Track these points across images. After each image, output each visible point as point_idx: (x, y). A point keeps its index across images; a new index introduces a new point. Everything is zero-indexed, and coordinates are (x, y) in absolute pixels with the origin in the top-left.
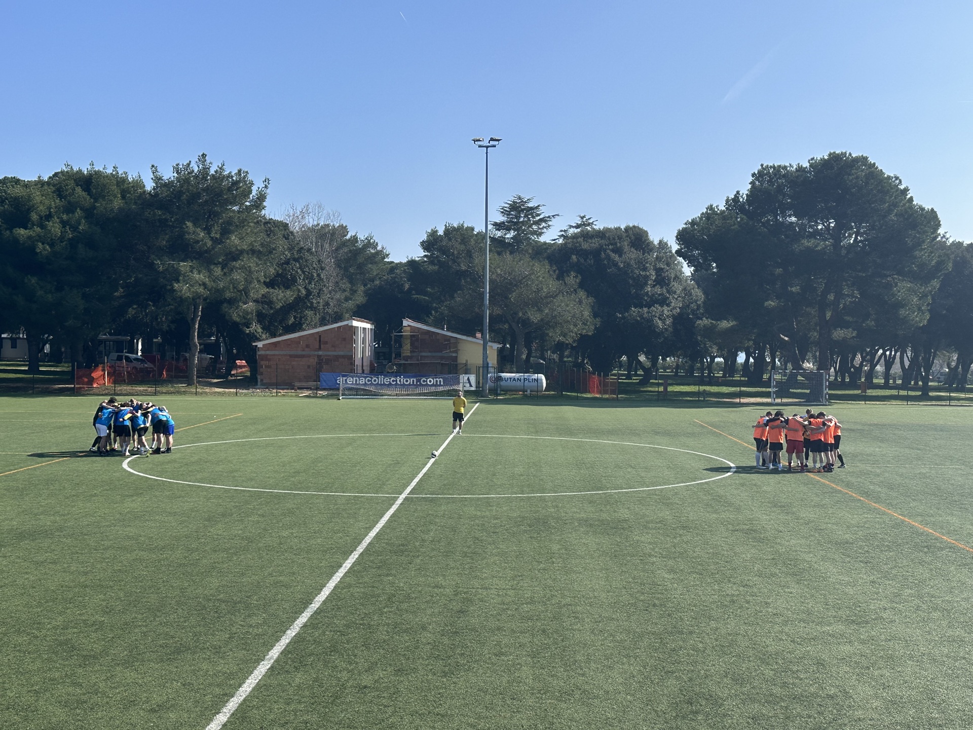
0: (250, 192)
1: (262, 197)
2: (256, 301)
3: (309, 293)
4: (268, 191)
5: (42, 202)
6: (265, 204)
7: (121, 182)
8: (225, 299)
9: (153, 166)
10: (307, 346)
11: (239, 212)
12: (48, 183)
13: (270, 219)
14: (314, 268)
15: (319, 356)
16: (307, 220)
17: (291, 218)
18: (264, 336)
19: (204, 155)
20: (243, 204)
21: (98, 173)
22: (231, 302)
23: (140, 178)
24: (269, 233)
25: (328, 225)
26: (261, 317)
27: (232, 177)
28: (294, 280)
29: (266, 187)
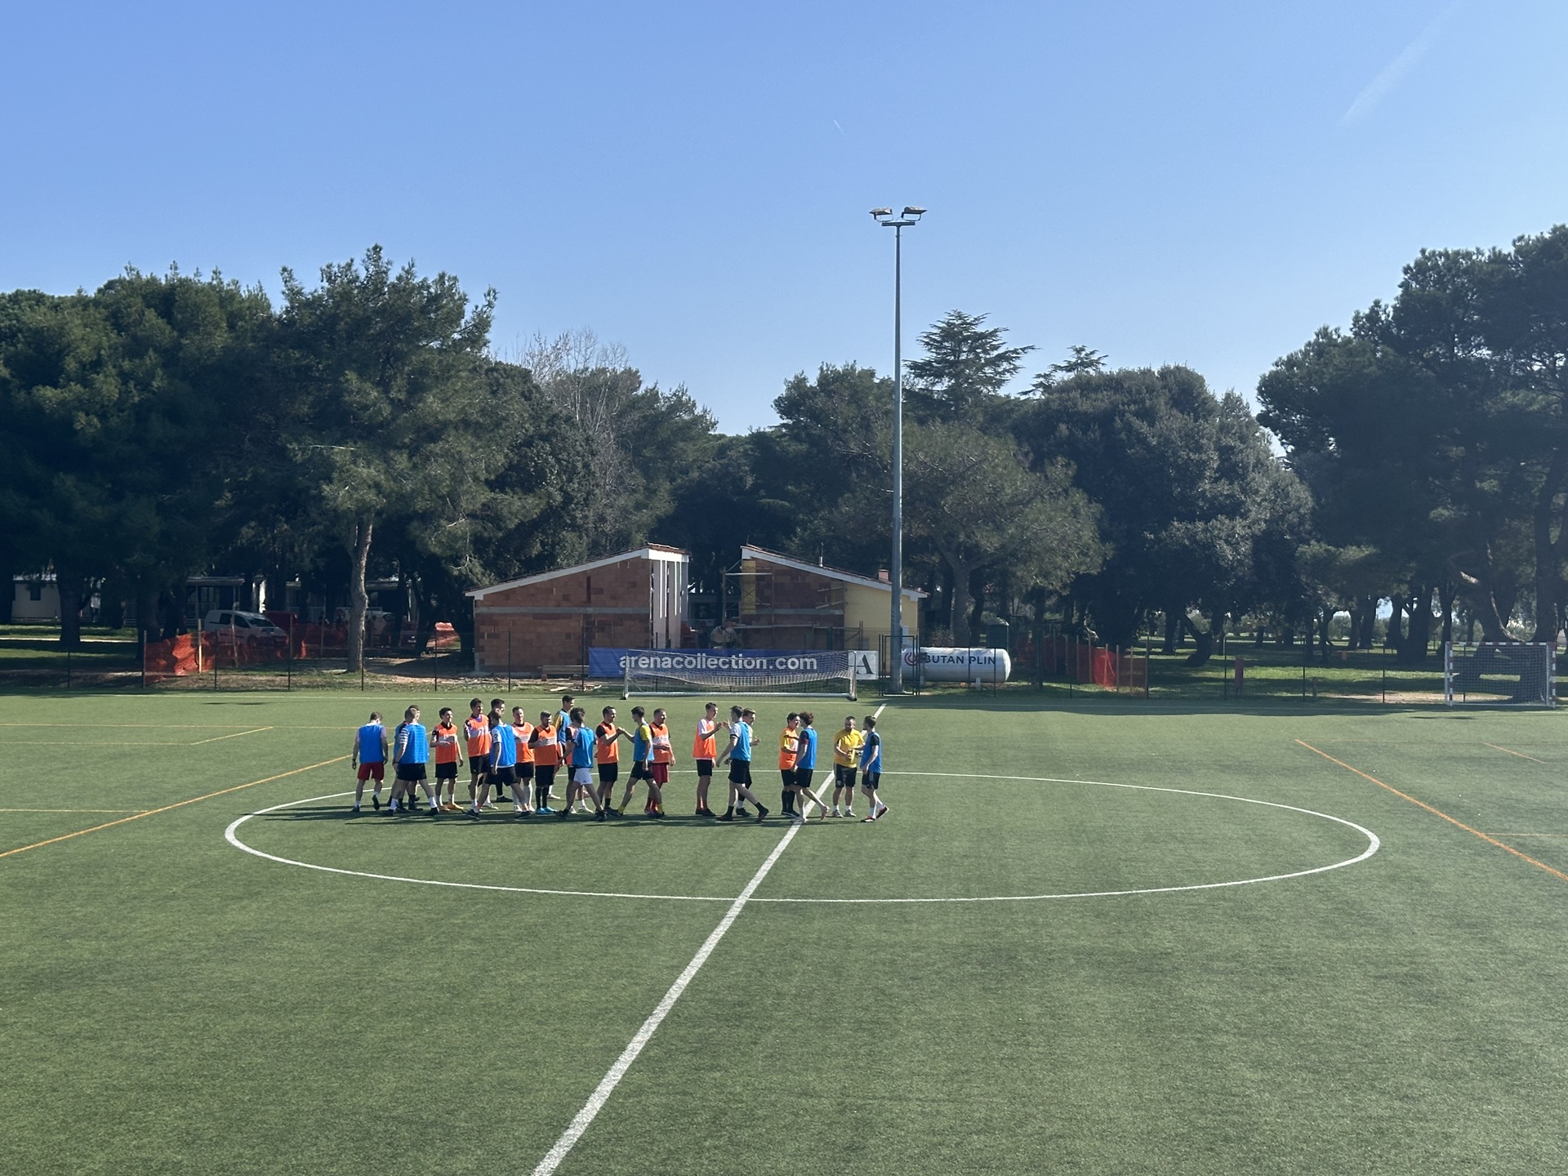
0: (461, 315)
1: (482, 324)
2: (472, 516)
3: (568, 499)
4: (494, 312)
5: (85, 339)
6: (488, 336)
7: (226, 298)
8: (415, 512)
9: (285, 270)
10: (566, 598)
11: (440, 351)
12: (96, 302)
13: (496, 363)
14: (578, 453)
15: (587, 616)
16: (565, 363)
17: (536, 360)
18: (486, 581)
19: (377, 249)
20: (448, 337)
21: (184, 283)
22: (426, 518)
23: (261, 290)
24: (495, 389)
25: (604, 371)
26: (479, 544)
27: (429, 287)
28: (541, 475)
29: (490, 305)
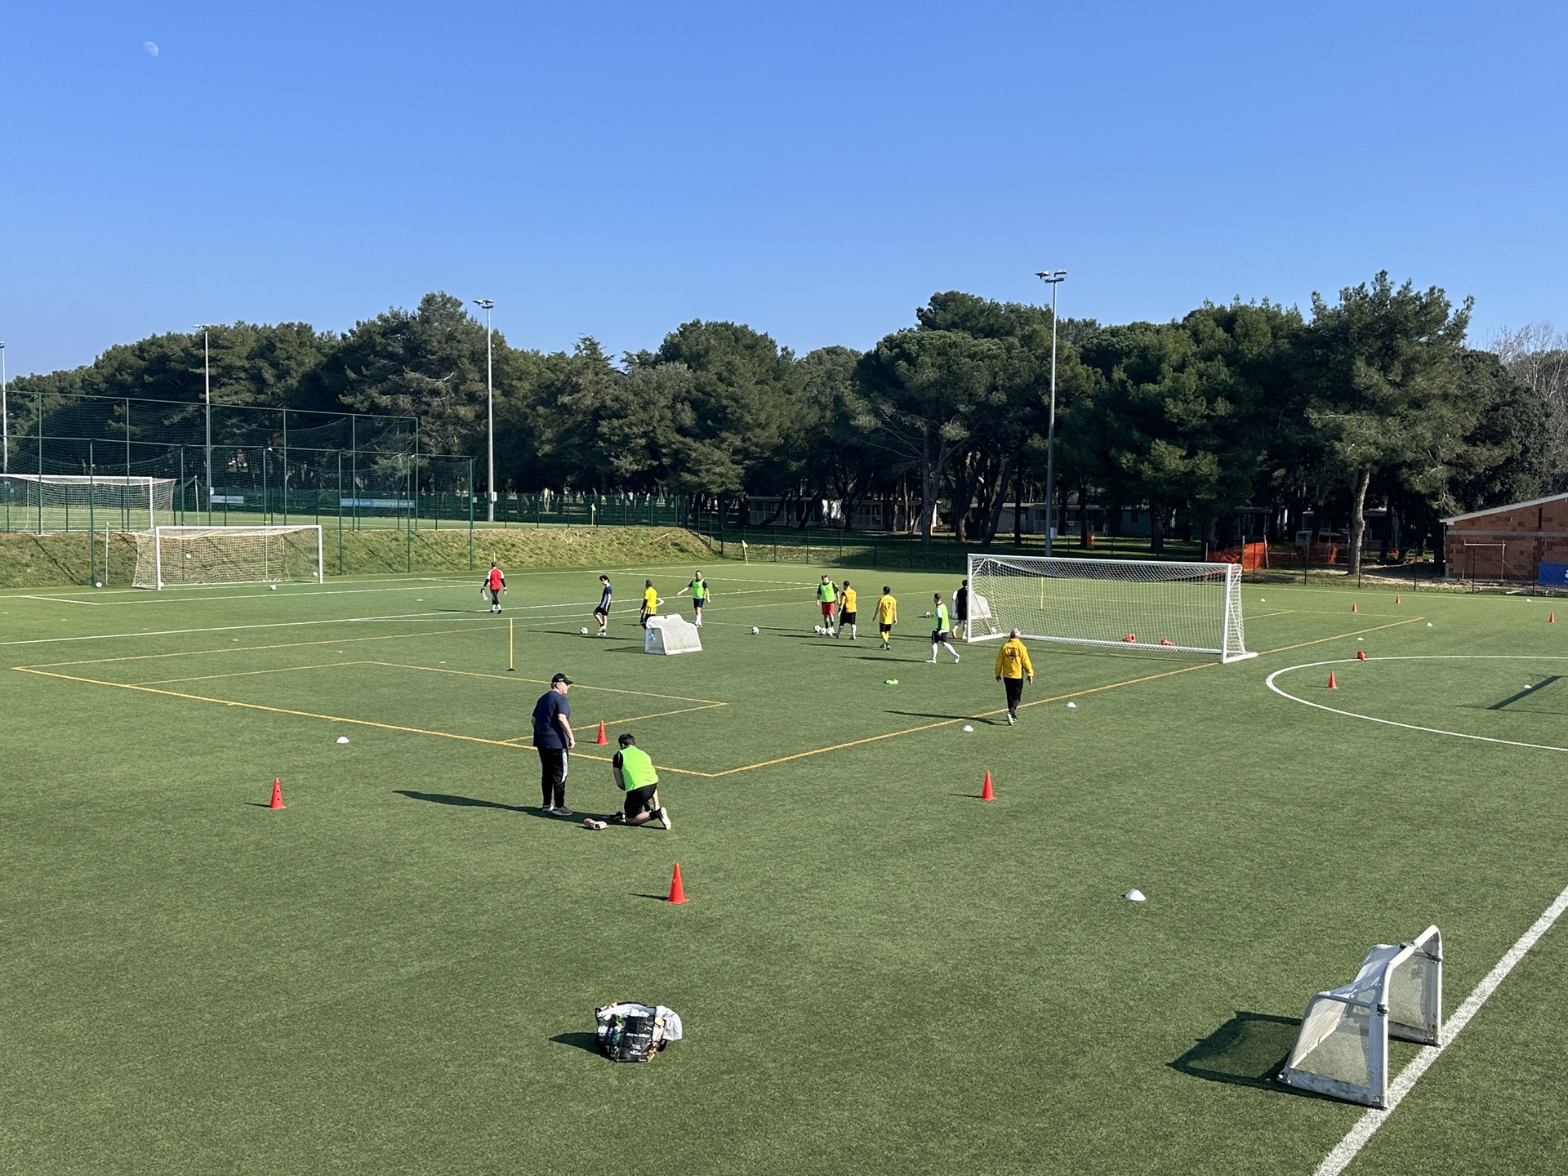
0: (1446, 316)
1: (1461, 323)
2: (1449, 463)
3: (1526, 450)
4: (1471, 313)
5: (1175, 349)
6: (1465, 331)
7: (1271, 316)
8: (1405, 461)
9: (1314, 294)
10: (1521, 524)
11: (1428, 344)
12: (1183, 327)
13: (1471, 351)
14: (1536, 415)
15: (1538, 539)
16: (1526, 348)
17: (1502, 348)
18: (1458, 512)
19: (1383, 273)
20: (1435, 333)
21: (1244, 308)
22: (1415, 466)
23: (1296, 309)
24: (1470, 370)
25: (1557, 352)
26: (1453, 485)
27: (1421, 298)
28: (1506, 432)
29: (1468, 308)
